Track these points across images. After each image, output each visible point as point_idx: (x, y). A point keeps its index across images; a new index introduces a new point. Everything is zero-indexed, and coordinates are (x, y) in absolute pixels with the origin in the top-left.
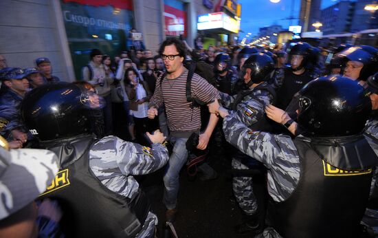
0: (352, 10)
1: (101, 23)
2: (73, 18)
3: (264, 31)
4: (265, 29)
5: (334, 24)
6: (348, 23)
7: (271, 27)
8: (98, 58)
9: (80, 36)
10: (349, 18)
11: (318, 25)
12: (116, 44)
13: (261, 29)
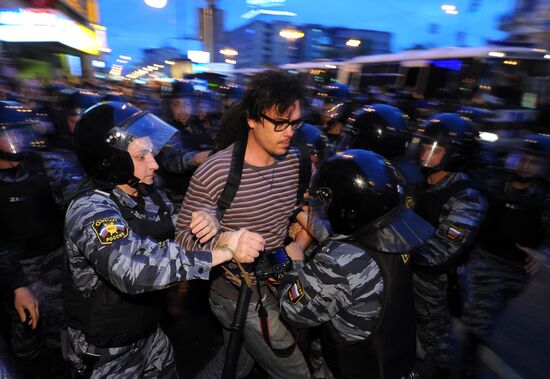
0: (269, 35)
3: (151, 56)
5: (250, 53)
6: (265, 52)
10: (266, 45)
11: (228, 52)
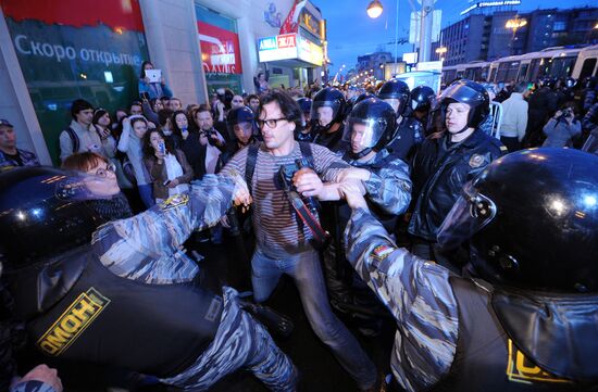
0: (488, 28)
1: (87, 55)
2: (34, 48)
3: (365, 62)
4: (367, 58)
5: (463, 48)
6: (484, 46)
7: (376, 55)
8: (85, 115)
9: (55, 78)
10: (484, 39)
11: (442, 50)
12: (119, 89)
13: (360, 59)
